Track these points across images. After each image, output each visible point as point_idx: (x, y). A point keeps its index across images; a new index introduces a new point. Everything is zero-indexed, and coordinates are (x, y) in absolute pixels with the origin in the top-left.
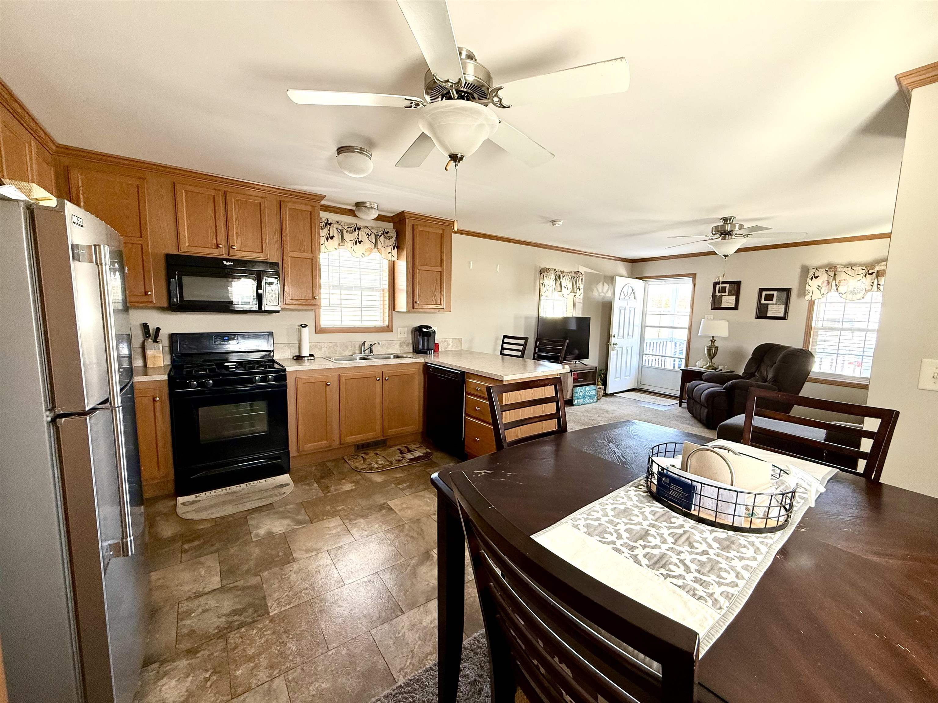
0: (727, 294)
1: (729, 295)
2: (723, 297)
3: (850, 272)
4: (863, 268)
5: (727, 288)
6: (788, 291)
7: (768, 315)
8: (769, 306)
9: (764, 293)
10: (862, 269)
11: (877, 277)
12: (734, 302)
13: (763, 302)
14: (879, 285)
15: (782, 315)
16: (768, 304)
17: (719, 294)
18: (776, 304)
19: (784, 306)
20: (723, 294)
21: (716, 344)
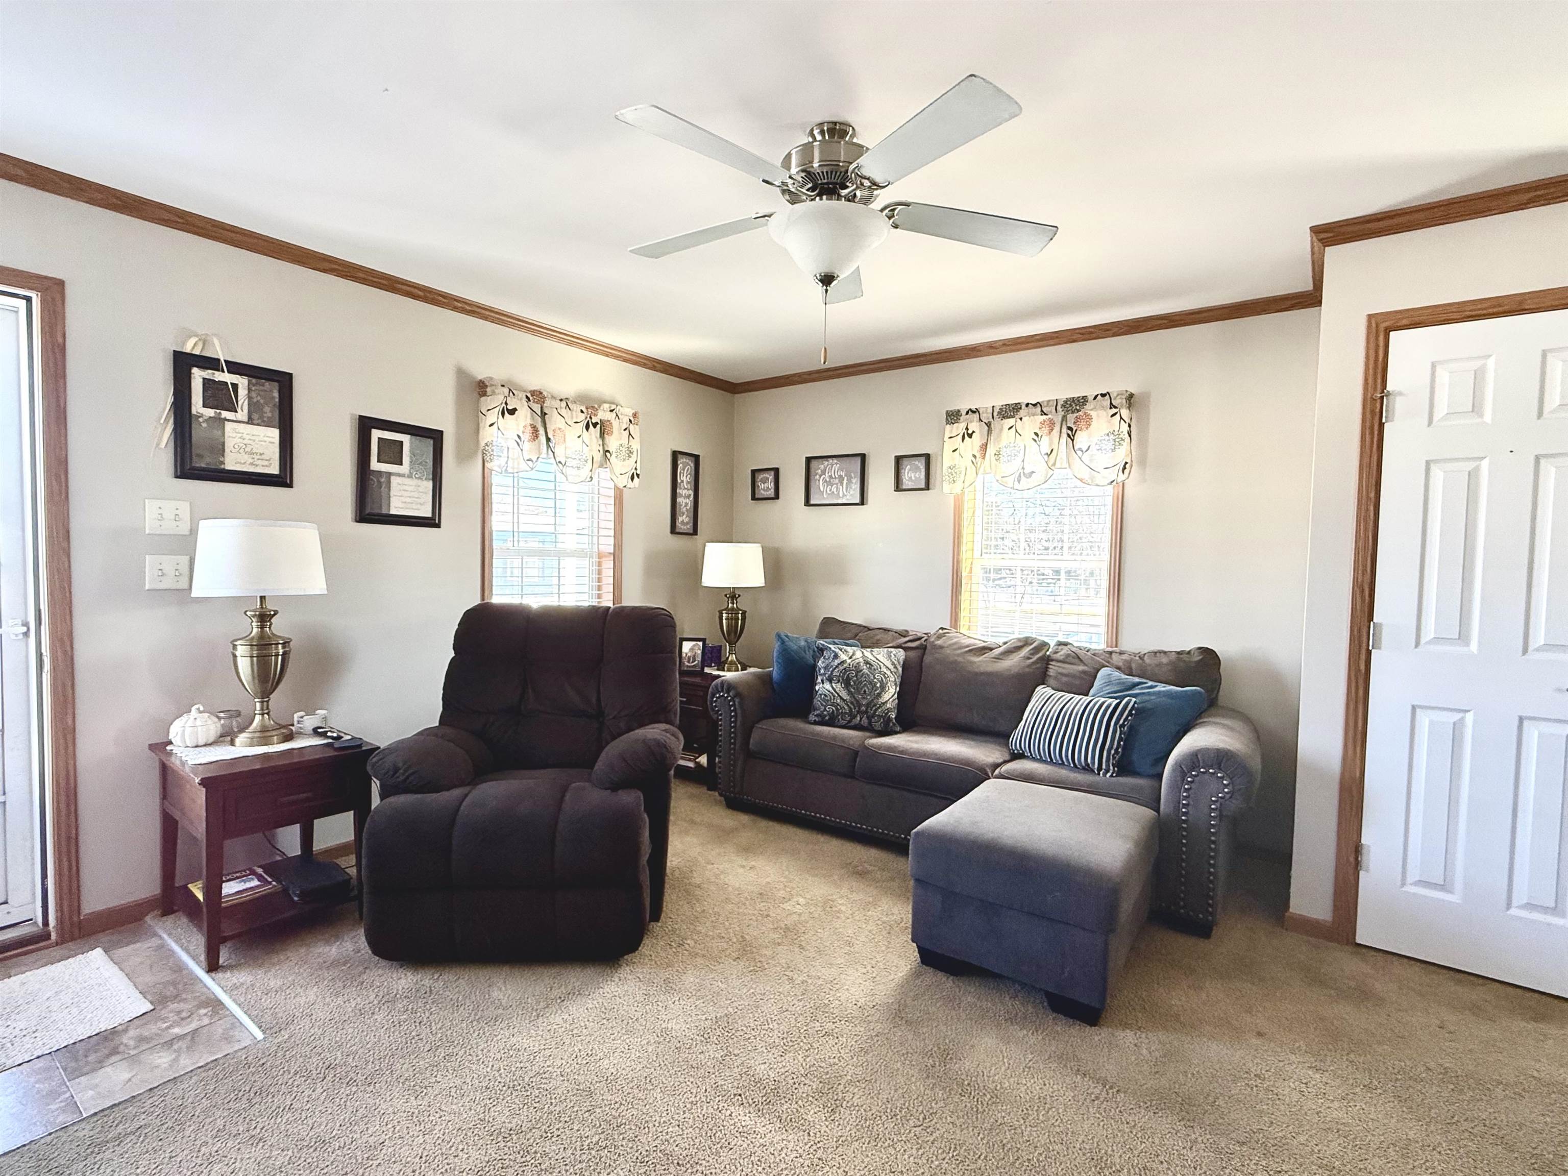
0: (242, 414)
1: (250, 421)
2: (228, 426)
3: (564, 412)
4: (584, 410)
5: (242, 392)
6: (435, 437)
7: (393, 511)
8: (394, 480)
9: (376, 434)
10: (582, 411)
11: (602, 435)
12: (274, 452)
13: (375, 465)
14: (608, 451)
15: (426, 512)
16: (389, 474)
17: (210, 412)
18: (410, 476)
19: (430, 484)
20: (225, 414)
21: (279, 627)
